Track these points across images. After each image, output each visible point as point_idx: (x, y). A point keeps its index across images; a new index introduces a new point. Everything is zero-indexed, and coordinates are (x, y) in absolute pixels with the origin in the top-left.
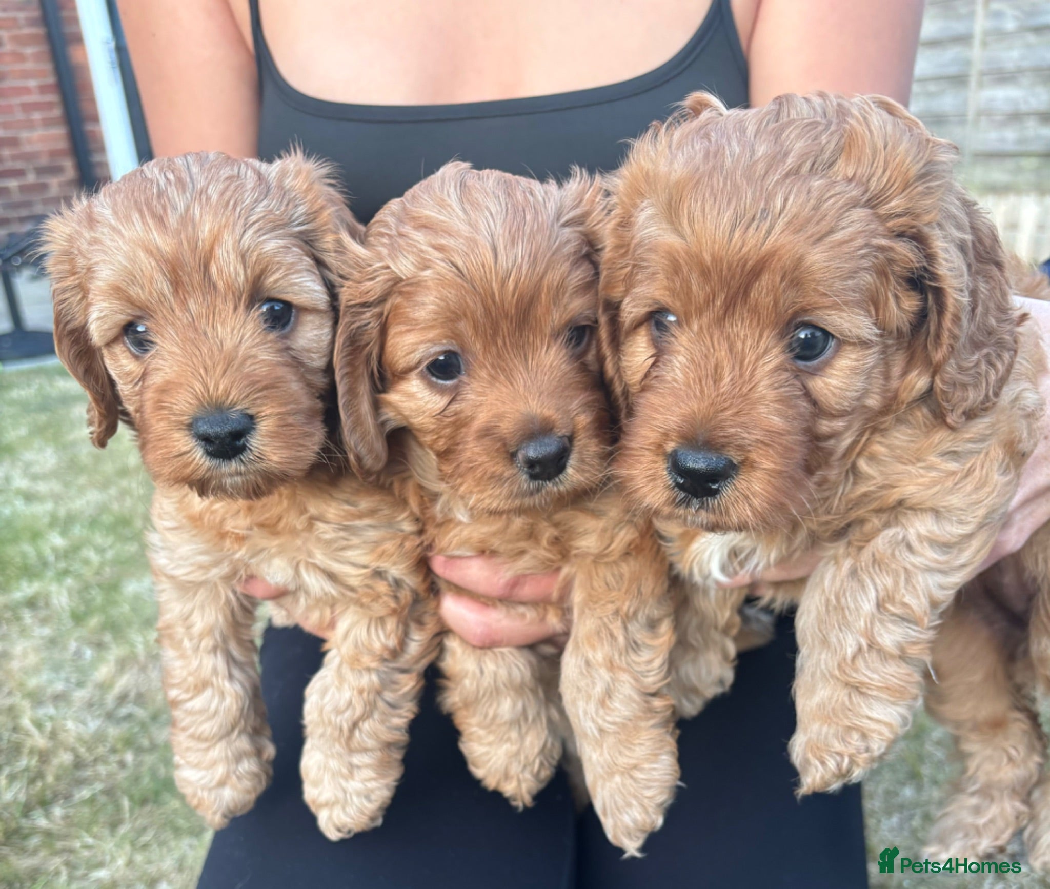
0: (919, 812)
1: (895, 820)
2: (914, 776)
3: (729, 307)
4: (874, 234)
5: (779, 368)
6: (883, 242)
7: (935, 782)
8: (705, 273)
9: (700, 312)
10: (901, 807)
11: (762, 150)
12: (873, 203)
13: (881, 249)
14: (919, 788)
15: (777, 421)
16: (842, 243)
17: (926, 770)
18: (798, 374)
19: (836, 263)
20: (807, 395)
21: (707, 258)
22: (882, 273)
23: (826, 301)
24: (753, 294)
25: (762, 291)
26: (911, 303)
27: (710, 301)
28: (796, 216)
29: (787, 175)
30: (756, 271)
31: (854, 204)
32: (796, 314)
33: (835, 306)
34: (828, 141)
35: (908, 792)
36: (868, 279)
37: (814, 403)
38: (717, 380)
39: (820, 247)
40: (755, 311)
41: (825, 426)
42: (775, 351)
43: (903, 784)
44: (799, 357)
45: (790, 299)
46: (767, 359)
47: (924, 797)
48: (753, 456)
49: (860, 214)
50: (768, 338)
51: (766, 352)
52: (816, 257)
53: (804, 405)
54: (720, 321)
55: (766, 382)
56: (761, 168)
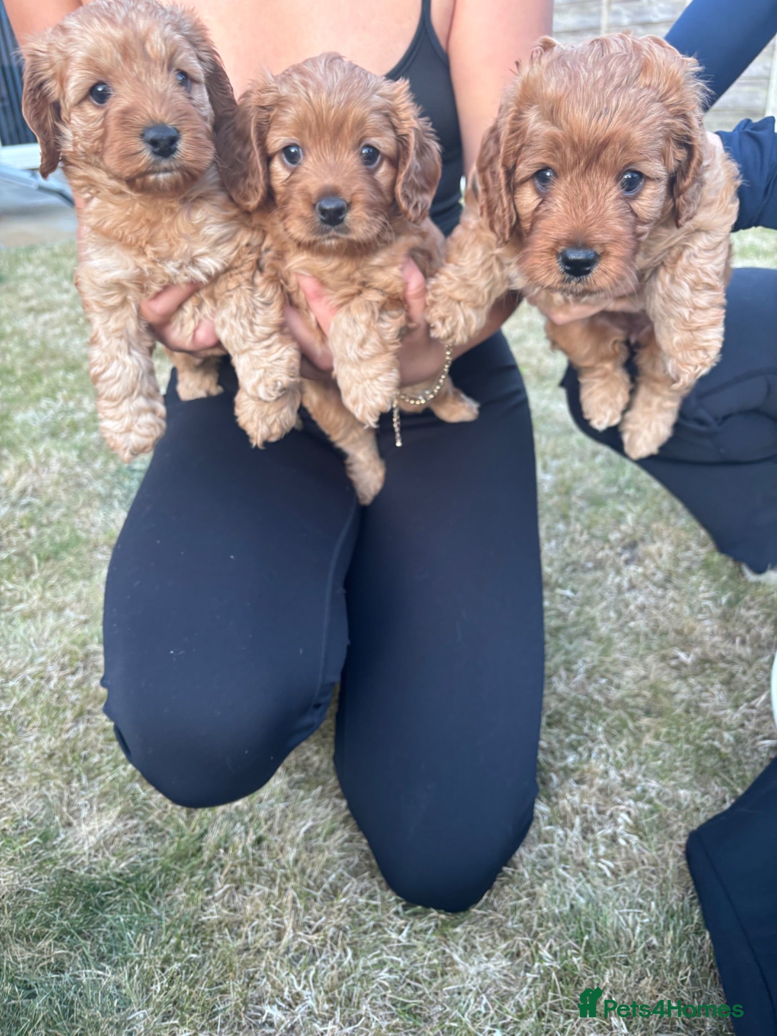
0: (568, 539)
1: (553, 543)
2: (565, 517)
3: (588, 165)
4: (665, 117)
5: (618, 198)
6: (669, 121)
7: (577, 520)
8: (574, 147)
9: (572, 169)
10: (557, 536)
11: (600, 73)
12: (662, 99)
13: (668, 125)
14: (568, 524)
15: (619, 228)
16: (648, 125)
17: (572, 514)
18: (628, 200)
19: (647, 136)
20: (632, 212)
21: (576, 139)
22: (667, 139)
23: (641, 157)
24: (603, 157)
25: (607, 156)
26: (681, 155)
27: (576, 163)
28: (623, 112)
29: (615, 89)
30: (605, 145)
31: (653, 101)
32: (627, 166)
33: (646, 160)
34: (635, 66)
35: (561, 526)
36: (661, 142)
37: (636, 215)
38: (585, 208)
39: (638, 127)
40: (603, 167)
41: (641, 228)
42: (614, 189)
43: (557, 522)
44: (628, 190)
45: (623, 159)
46: (611, 193)
47: (572, 528)
48: (609, 248)
49: (656, 106)
50: (610, 183)
51: (610, 189)
52: (637, 134)
53: (631, 217)
54: (583, 174)
55: (612, 206)
56: (600, 85)
